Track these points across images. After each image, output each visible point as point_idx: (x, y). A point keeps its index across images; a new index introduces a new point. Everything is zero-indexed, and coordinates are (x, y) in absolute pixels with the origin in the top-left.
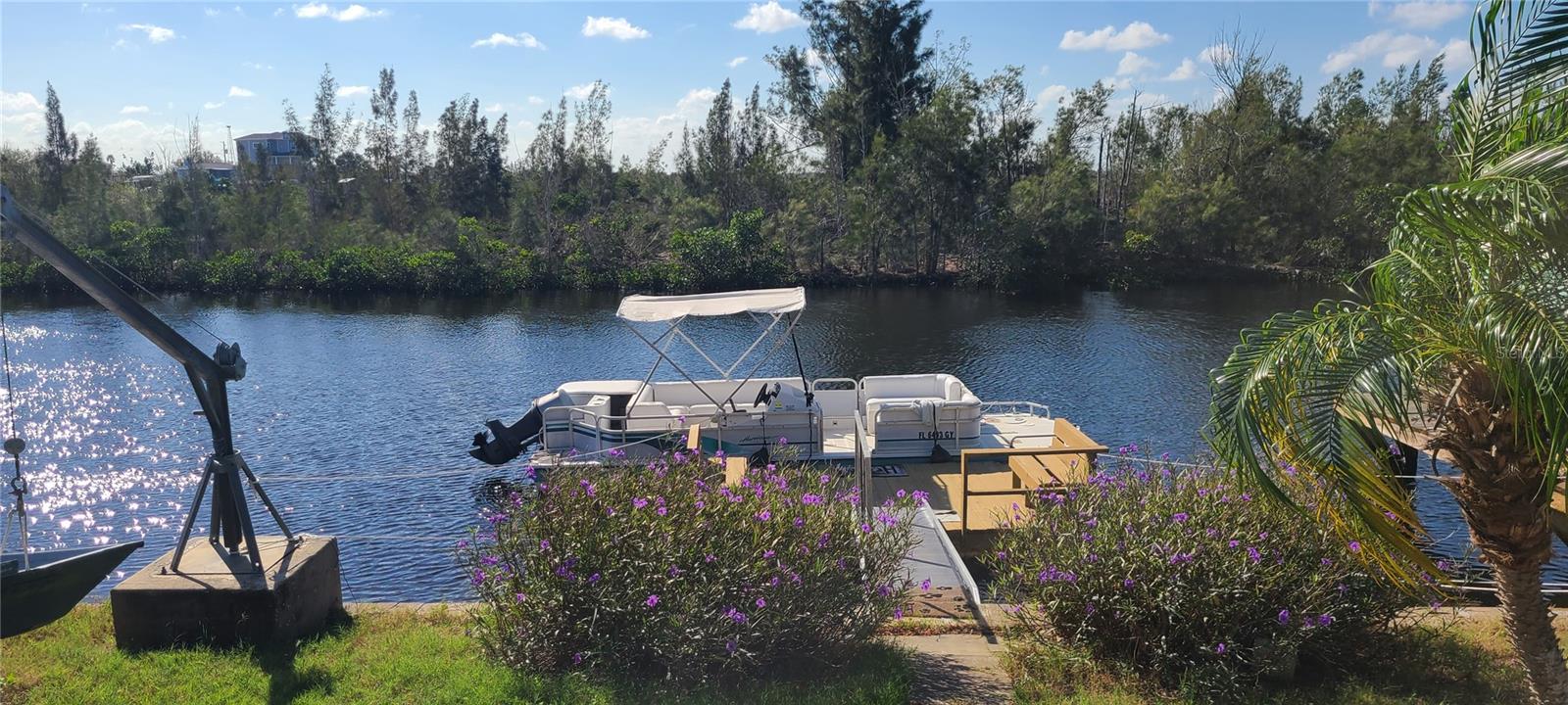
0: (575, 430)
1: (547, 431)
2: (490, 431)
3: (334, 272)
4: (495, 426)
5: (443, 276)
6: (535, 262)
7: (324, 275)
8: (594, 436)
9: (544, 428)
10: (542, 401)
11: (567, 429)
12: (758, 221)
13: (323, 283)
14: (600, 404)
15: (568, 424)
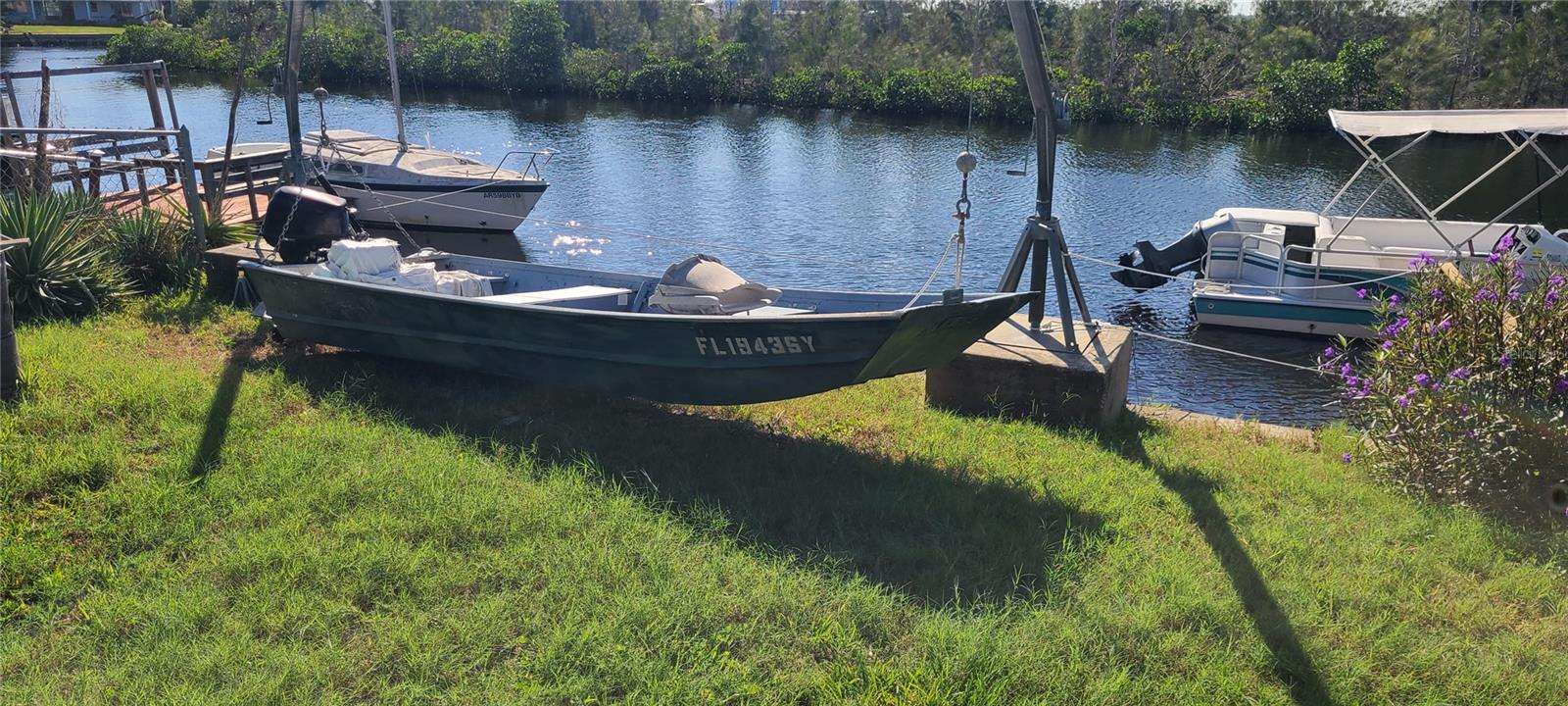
0: (1245, 260)
1: (1212, 258)
2: (1138, 252)
3: (892, 93)
4: (1145, 247)
5: (999, 102)
6: (1097, 93)
7: (883, 95)
8: (1276, 269)
9: (1208, 254)
10: (1206, 224)
11: (1236, 259)
12: (1375, 54)
13: (883, 104)
14: (1275, 233)
15: (1237, 253)
